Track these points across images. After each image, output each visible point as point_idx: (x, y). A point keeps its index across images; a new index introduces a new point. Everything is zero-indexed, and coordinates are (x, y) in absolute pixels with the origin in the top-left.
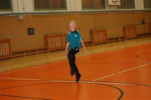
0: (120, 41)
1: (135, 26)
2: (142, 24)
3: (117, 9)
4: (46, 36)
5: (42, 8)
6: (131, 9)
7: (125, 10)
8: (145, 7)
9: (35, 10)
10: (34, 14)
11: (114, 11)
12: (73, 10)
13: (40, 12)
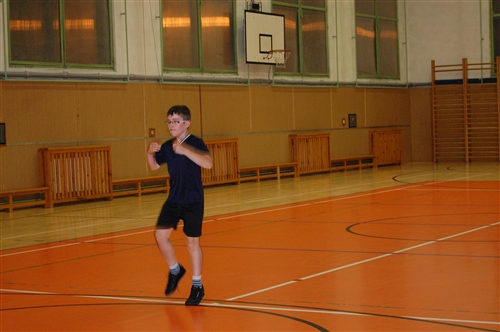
0: (279, 180)
1: (327, 132)
2: (350, 127)
3: (271, 74)
4: (43, 151)
5: (34, 60)
6: (316, 76)
7: (298, 79)
8: (360, 72)
9: (11, 65)
10: (10, 76)
11: (264, 81)
12: (135, 71)
13: (29, 70)
